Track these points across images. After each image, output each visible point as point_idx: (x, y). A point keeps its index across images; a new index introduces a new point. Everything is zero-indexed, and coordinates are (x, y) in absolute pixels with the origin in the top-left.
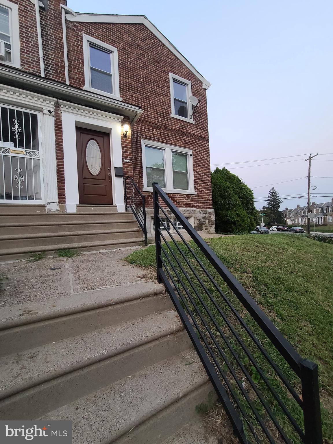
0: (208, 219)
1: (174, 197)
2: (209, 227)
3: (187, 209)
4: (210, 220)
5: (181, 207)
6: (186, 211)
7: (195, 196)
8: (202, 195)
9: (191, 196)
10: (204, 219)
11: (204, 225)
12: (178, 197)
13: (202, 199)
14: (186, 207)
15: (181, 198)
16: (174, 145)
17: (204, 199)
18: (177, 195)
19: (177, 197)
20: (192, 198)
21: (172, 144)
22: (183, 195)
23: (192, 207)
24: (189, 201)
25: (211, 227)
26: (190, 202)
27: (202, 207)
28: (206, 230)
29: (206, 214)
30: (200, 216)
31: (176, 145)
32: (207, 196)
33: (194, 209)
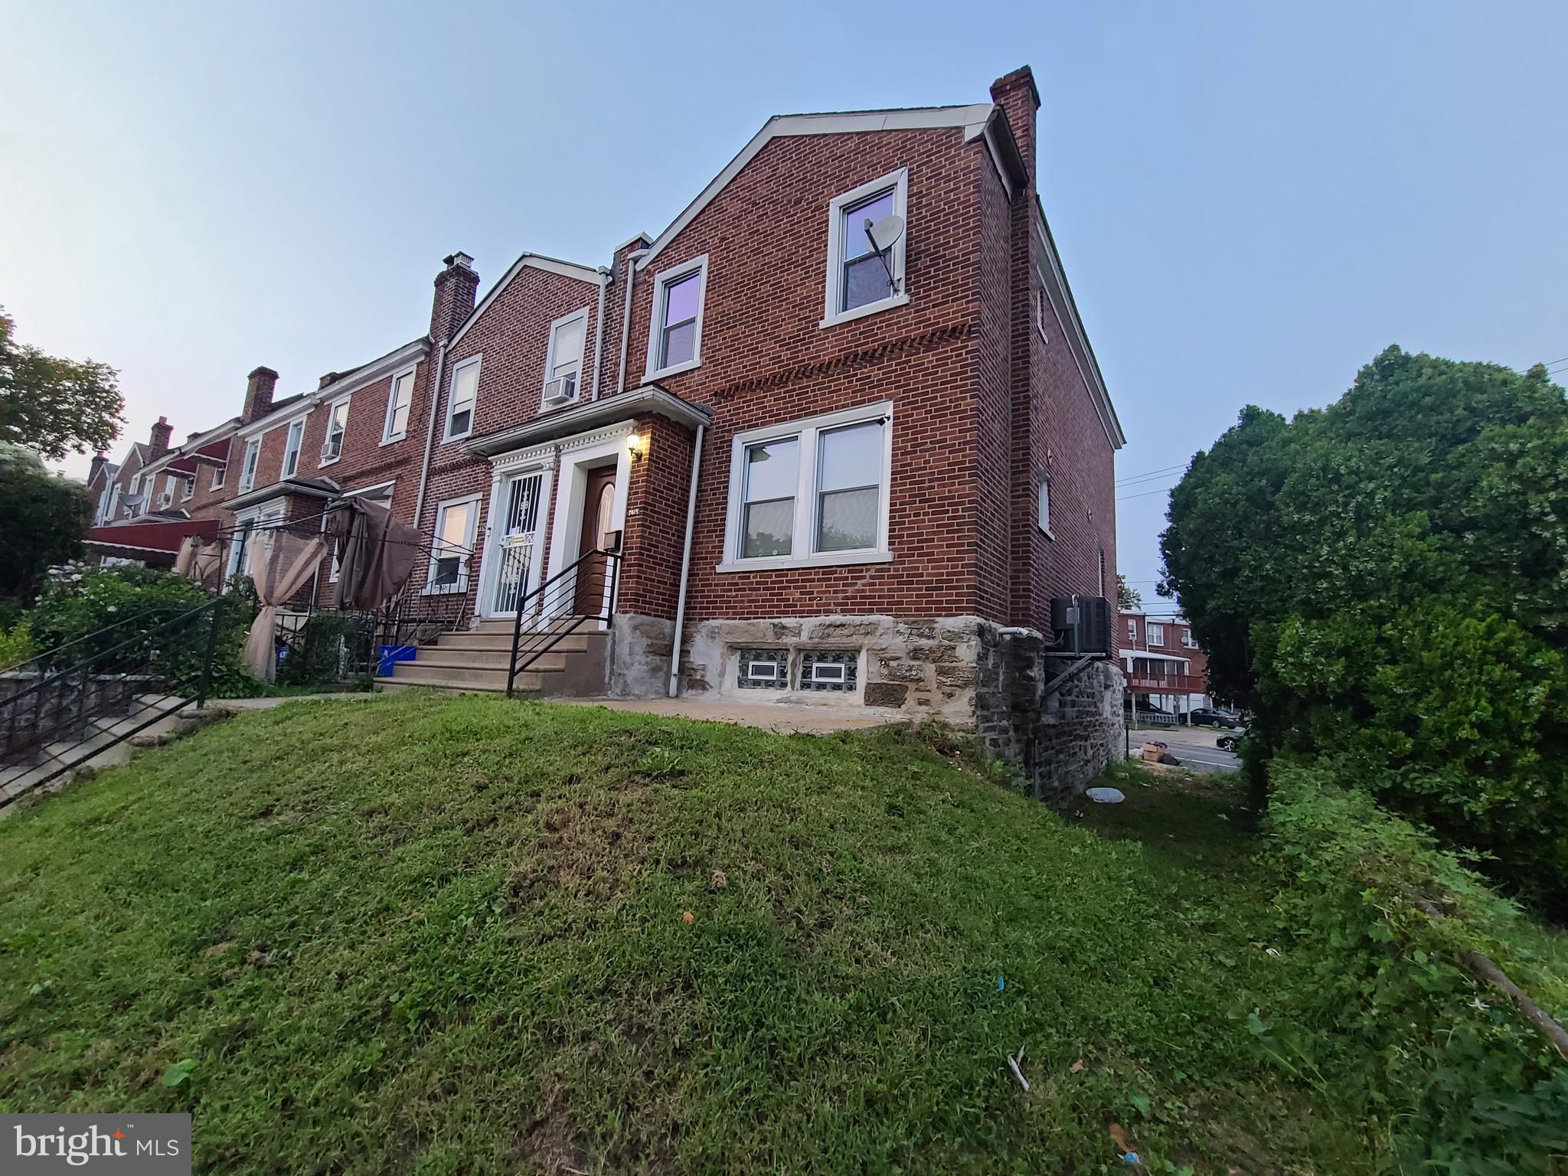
0: (934, 661)
1: (803, 581)
2: (936, 696)
3: (848, 618)
4: (947, 664)
5: (825, 611)
6: (838, 626)
7: (887, 566)
8: (922, 562)
9: (867, 570)
10: (914, 658)
11: (912, 686)
12: (819, 580)
13: (921, 575)
14: (843, 611)
15: (829, 579)
16: (822, 411)
17: (929, 575)
18: (817, 573)
19: (813, 580)
20: (872, 577)
21: (815, 413)
22: (839, 569)
23: (871, 611)
24: (858, 591)
25: (950, 695)
26: (863, 591)
27: (916, 609)
28: (924, 708)
29: (928, 638)
30: (893, 647)
31: (831, 409)
32: (949, 560)
33: (874, 618)
